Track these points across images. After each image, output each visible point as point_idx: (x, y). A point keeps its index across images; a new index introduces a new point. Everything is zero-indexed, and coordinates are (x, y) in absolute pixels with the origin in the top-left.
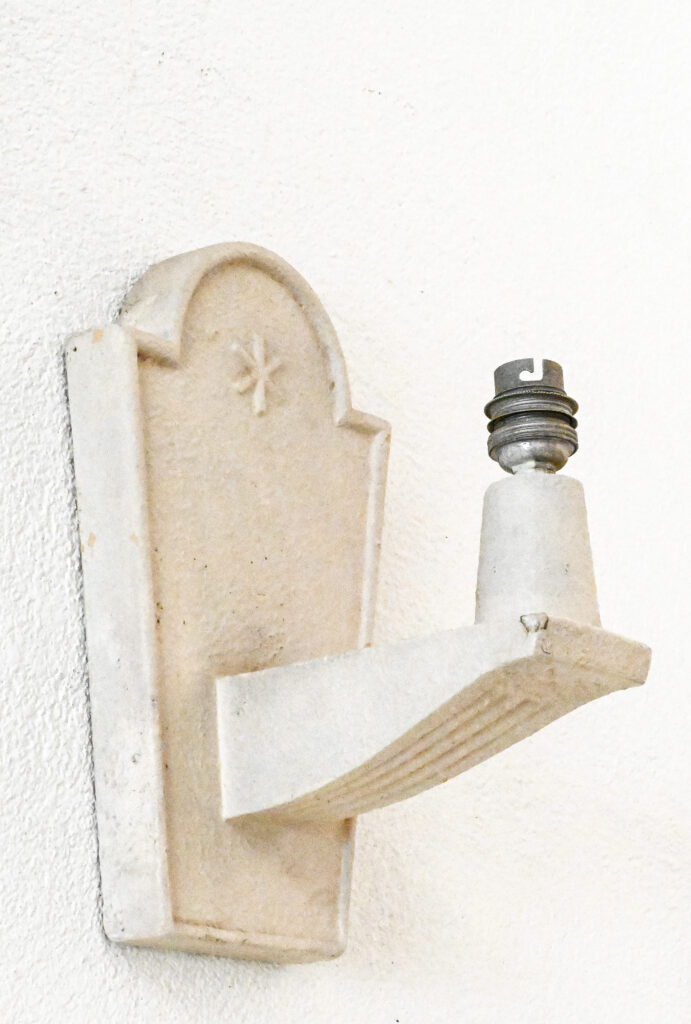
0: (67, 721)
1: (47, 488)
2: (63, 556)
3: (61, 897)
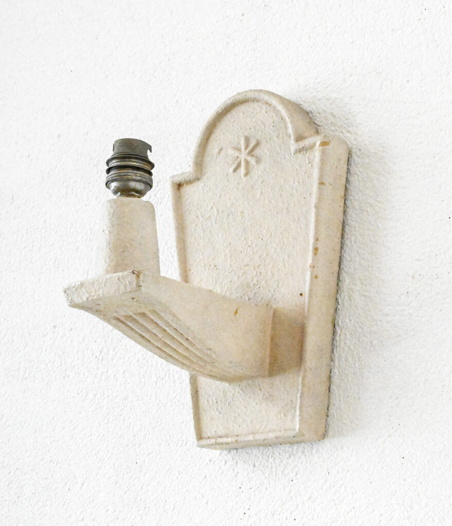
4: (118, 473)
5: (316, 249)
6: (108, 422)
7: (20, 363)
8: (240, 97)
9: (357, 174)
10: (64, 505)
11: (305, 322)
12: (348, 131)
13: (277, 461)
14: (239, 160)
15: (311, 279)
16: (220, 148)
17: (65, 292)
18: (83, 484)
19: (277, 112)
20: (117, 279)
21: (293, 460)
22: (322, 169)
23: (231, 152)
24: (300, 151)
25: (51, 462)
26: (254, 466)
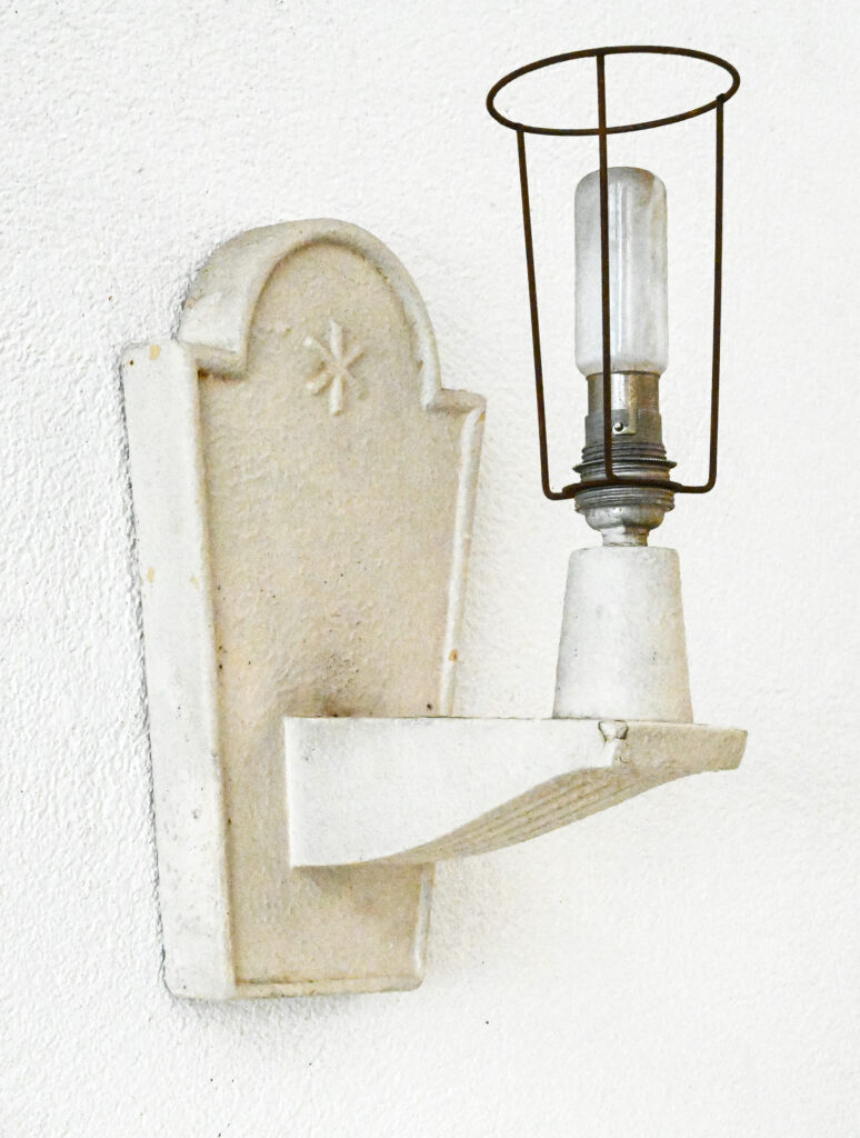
0: (128, 771)
1: (103, 521)
2: (122, 593)
3: (124, 957)
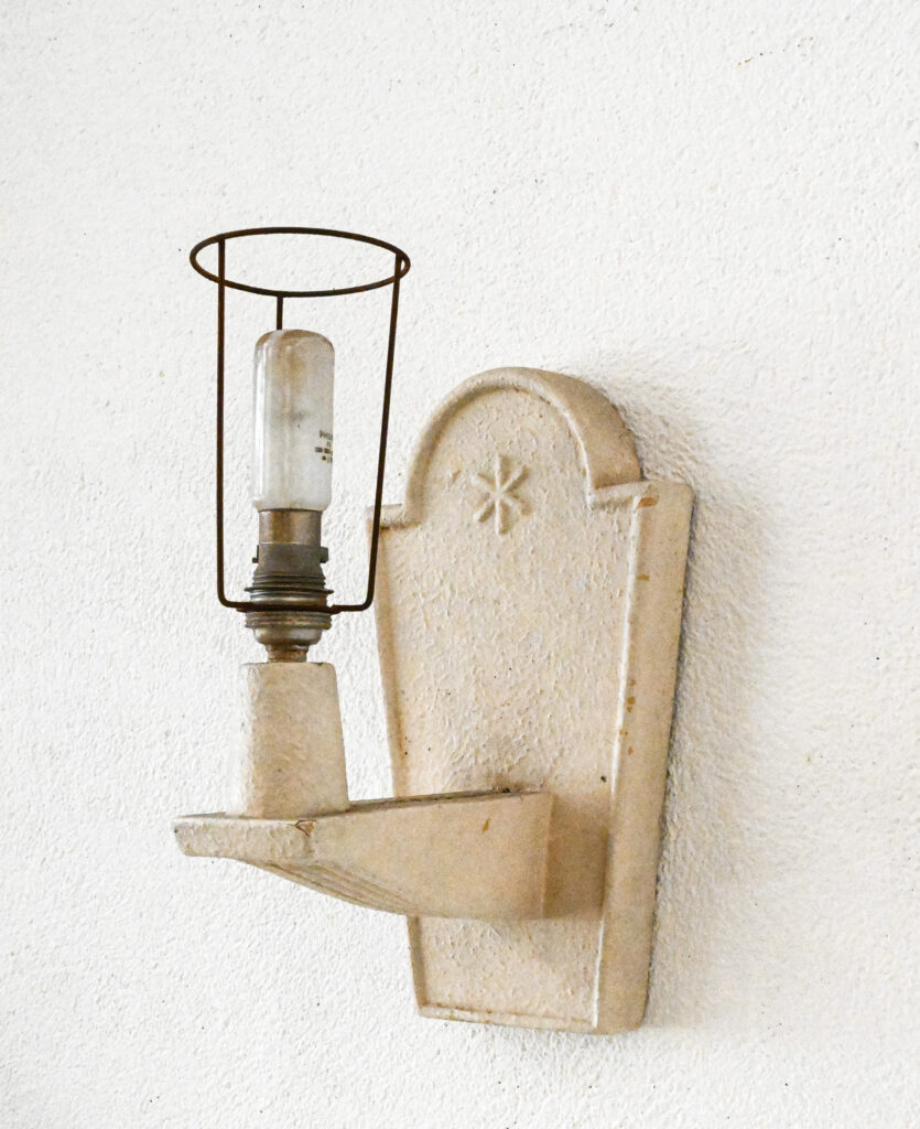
4: (287, 1015)
5: (630, 701)
6: (267, 923)
7: (109, 787)
8: (492, 379)
9: (709, 545)
10: (195, 1053)
11: (611, 831)
12: (692, 458)
13: (564, 1048)
14: (490, 501)
15: (622, 753)
16: (456, 470)
17: (176, 832)
18: (226, 1024)
19: (561, 420)
20: (268, 831)
21: (592, 1053)
22: (642, 550)
23: (475, 480)
24: (603, 506)
25: (170, 973)
26: (524, 1049)
